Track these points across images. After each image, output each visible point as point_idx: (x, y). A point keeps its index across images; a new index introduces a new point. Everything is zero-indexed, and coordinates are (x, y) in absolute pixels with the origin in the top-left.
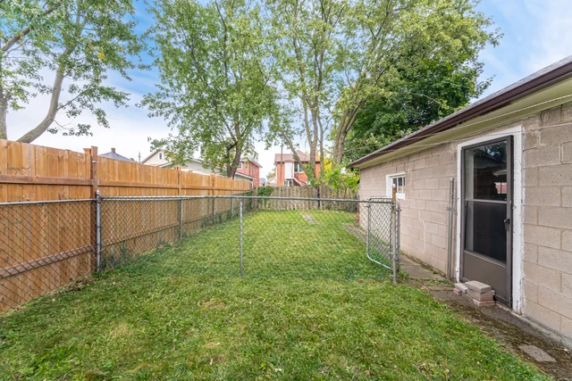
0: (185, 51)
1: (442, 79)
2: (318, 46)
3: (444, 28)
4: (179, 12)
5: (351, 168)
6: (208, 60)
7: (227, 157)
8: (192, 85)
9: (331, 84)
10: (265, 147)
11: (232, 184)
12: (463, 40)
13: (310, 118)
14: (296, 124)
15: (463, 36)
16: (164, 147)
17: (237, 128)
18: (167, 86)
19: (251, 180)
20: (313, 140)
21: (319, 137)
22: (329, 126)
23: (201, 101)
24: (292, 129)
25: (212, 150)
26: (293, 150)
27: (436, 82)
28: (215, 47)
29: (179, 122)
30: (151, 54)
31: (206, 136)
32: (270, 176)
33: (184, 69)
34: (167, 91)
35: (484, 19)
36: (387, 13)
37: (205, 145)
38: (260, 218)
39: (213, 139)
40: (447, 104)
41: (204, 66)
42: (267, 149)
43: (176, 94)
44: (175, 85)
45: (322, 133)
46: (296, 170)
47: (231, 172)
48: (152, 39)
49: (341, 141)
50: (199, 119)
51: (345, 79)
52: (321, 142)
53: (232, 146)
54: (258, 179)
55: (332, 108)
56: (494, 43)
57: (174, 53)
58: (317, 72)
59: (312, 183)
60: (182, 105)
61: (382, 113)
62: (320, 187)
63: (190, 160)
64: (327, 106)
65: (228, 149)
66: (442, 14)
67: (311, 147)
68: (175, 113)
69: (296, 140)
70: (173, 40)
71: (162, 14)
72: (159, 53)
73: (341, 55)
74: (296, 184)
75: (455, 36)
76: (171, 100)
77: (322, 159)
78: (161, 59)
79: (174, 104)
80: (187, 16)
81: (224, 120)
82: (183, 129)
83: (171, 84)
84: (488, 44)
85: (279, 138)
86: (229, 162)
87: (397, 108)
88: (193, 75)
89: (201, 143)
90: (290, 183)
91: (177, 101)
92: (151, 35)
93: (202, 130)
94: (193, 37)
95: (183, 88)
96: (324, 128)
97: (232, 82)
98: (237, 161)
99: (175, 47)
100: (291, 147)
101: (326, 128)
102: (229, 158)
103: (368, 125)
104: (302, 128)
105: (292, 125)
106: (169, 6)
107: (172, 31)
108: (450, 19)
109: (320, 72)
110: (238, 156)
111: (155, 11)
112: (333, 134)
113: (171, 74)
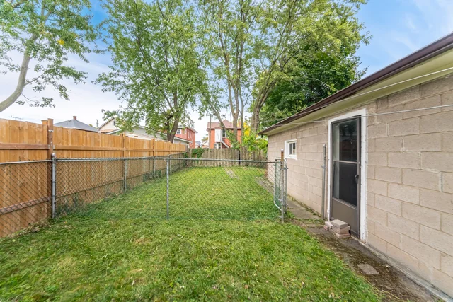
0: (133, 40)
1: (330, 68)
2: (239, 39)
3: (329, 30)
4: (127, 9)
5: (262, 134)
6: (152, 47)
7: (167, 125)
8: (139, 67)
9: (250, 69)
10: (199, 117)
11: (170, 147)
12: (344, 40)
13: (233, 95)
14: (223, 99)
15: (343, 37)
16: (116, 116)
17: (175, 102)
18: (119, 68)
19: (188, 143)
20: (235, 112)
21: (240, 109)
22: (249, 101)
23: (147, 80)
24: (220, 104)
25: (154, 119)
26: (220, 120)
27: (326, 70)
28: (158, 37)
29: (128, 97)
30: (105, 41)
31: (150, 108)
32: (205, 140)
33: (133, 54)
34: (119, 71)
35: (359, 25)
36: (290, 17)
37: (150, 115)
38: (192, 173)
39: (156, 110)
40: (335, 87)
41: (149, 51)
42: (200, 118)
43: (126, 74)
44: (125, 67)
45: (243, 107)
46: (224, 135)
47: (170, 137)
48: (105, 29)
49: (256, 114)
50: (145, 94)
51: (261, 65)
52: (242, 114)
53: (171, 116)
54: (194, 142)
55: (251, 88)
56: (366, 42)
57: (124, 42)
58: (239, 59)
59: (235, 146)
60: (131, 82)
61: (287, 92)
62: (240, 149)
63: (137, 127)
64: (247, 86)
65: (168, 119)
66: (328, 20)
67: (234, 118)
68: (125, 89)
69: (222, 112)
70: (123, 31)
71: (113, 9)
72: (111, 41)
73: (258, 46)
74: (224, 146)
75: (337, 37)
76: (121, 79)
77: (242, 127)
78: (114, 46)
79: (124, 82)
80: (135, 12)
81: (165, 96)
82: (131, 102)
83: (122, 66)
84: (361, 43)
85: (209, 110)
86: (168, 129)
87: (298, 89)
88: (140, 59)
89: (146, 114)
90: (219, 145)
91: (127, 80)
92: (104, 26)
93: (147, 103)
94: (140, 28)
95: (132, 69)
96: (244, 103)
97: (172, 65)
98: (175, 128)
99: (125, 36)
100: (219, 118)
101: (246, 103)
102: (169, 126)
103: (277, 101)
104: (227, 103)
105: (219, 100)
106: (120, 4)
107: (122, 24)
108: (333, 24)
109: (241, 60)
110: (176, 124)
111: (108, 7)
112: (251, 107)
113: (122, 58)
